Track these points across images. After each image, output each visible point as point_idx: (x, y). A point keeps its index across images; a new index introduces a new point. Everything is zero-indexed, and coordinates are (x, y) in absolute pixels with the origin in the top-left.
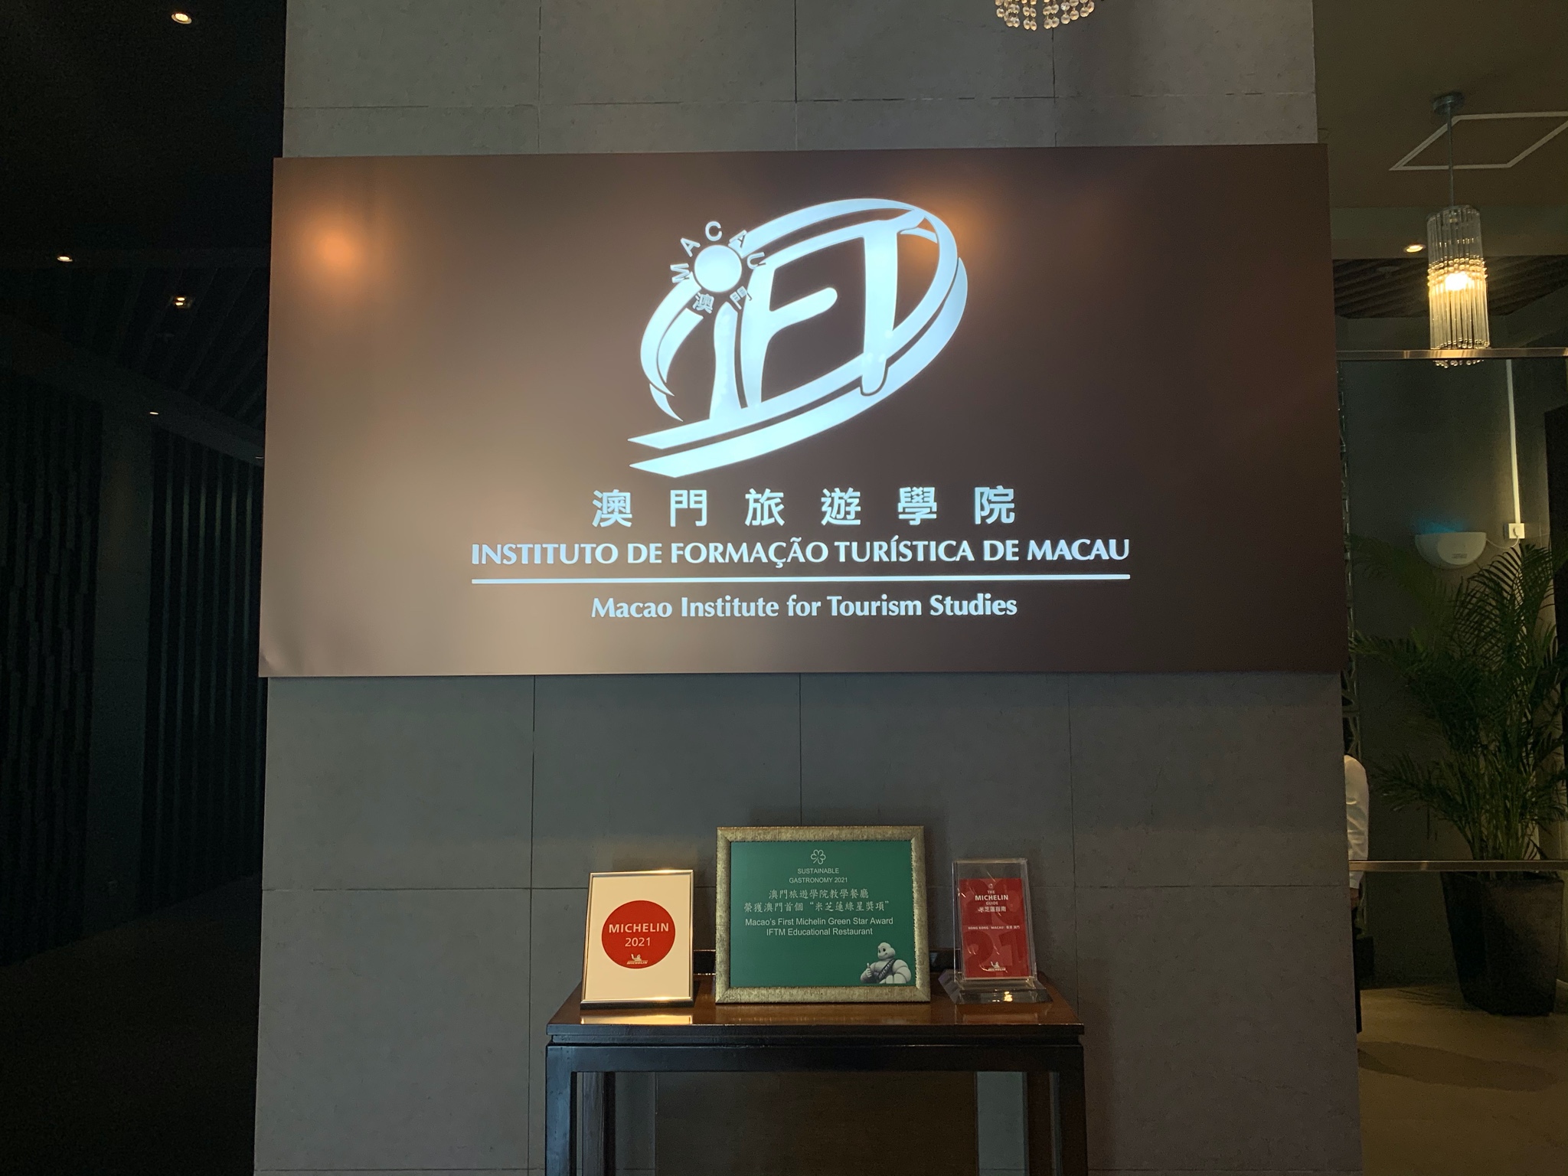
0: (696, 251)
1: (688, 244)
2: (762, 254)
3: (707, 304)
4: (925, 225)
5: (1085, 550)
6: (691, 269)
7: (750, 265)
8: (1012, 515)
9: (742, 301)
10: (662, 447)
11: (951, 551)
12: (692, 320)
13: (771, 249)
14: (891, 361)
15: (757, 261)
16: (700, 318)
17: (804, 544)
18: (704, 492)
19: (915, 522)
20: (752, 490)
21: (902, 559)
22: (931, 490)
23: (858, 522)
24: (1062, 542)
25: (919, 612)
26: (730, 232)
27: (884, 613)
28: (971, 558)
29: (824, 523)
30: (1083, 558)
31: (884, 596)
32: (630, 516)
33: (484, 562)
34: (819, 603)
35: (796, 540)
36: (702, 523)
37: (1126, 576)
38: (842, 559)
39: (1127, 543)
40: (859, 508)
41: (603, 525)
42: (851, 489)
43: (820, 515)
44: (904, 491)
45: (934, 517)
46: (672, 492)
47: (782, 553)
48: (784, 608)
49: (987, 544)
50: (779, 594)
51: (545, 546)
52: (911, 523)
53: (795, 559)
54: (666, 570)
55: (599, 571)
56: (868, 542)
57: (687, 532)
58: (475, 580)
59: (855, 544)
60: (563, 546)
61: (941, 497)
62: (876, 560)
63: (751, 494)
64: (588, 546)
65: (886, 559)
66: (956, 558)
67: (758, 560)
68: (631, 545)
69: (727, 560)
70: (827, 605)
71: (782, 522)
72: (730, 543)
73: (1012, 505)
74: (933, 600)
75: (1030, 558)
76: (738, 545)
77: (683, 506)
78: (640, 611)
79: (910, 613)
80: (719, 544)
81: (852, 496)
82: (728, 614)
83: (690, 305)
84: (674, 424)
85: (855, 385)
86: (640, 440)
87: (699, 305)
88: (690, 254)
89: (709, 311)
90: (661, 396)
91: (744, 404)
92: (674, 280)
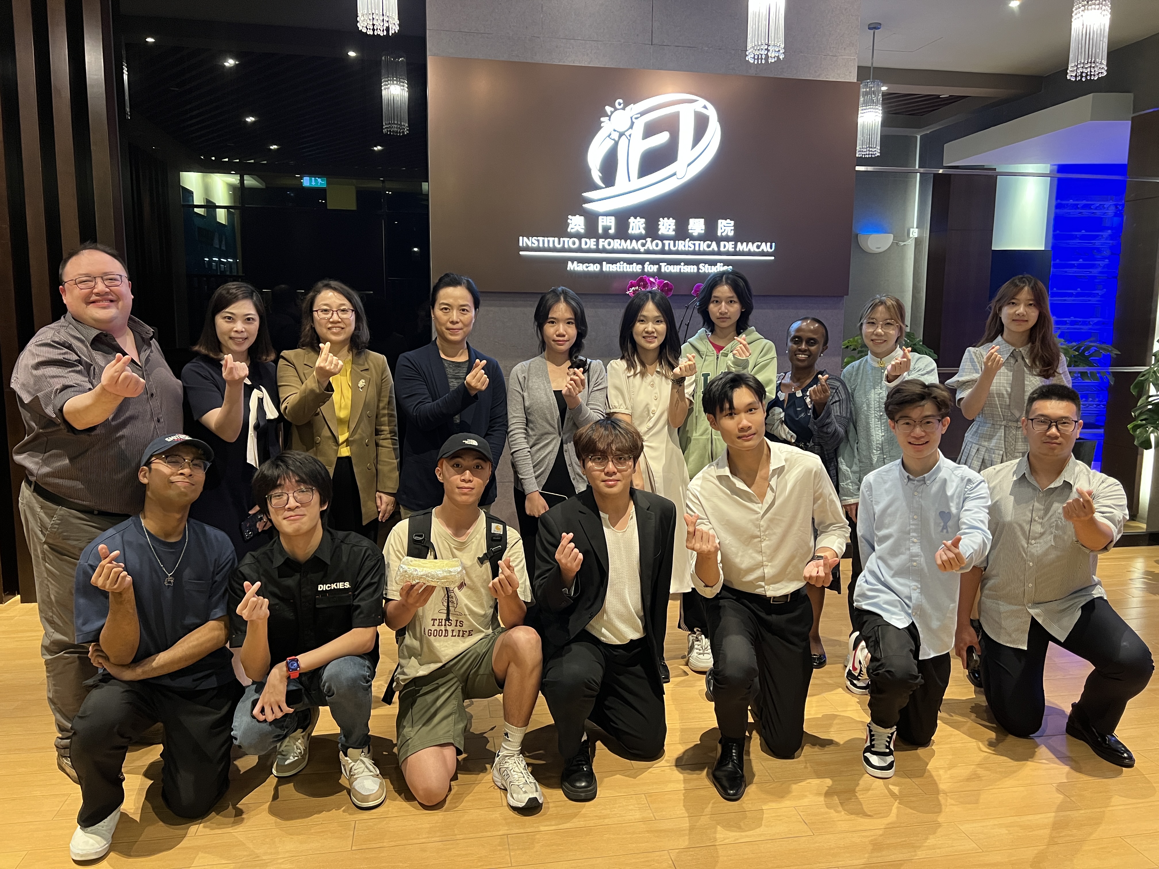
0: (612, 113)
1: (608, 109)
2: (639, 115)
3: (616, 136)
4: (705, 107)
5: (758, 247)
6: (610, 120)
7: (634, 120)
8: (733, 232)
9: (630, 136)
10: (596, 198)
11: (709, 246)
12: (610, 143)
13: (642, 114)
14: (689, 165)
15: (636, 118)
16: (613, 142)
17: (652, 242)
18: (613, 218)
19: (695, 234)
20: (632, 218)
21: (690, 249)
22: (702, 221)
23: (674, 233)
24: (750, 244)
25: (696, 271)
26: (626, 105)
27: (682, 271)
28: (716, 249)
29: (660, 233)
30: (757, 250)
31: (682, 264)
32: (583, 227)
33: (524, 245)
34: (657, 266)
35: (649, 240)
36: (612, 231)
37: (773, 258)
38: (667, 248)
39: (774, 244)
40: (674, 227)
41: (572, 231)
42: (671, 219)
43: (659, 230)
44: (691, 221)
45: (703, 232)
46: (600, 218)
47: (643, 245)
48: (643, 268)
49: (722, 243)
50: (642, 262)
51: (549, 238)
52: (694, 234)
53: (648, 247)
54: (597, 251)
55: (570, 250)
56: (677, 242)
57: (606, 235)
58: (521, 253)
59: (672, 242)
60: (556, 239)
61: (706, 224)
62: (680, 249)
63: (632, 220)
64: (566, 240)
65: (683, 249)
66: (711, 249)
67: (633, 247)
68: (583, 240)
69: (621, 247)
70: (660, 267)
71: (644, 232)
72: (623, 240)
73: (733, 228)
74: (701, 266)
75: (738, 250)
76: (626, 241)
77: (604, 224)
78: (587, 267)
79: (692, 271)
80: (619, 241)
81: (672, 222)
82: (621, 270)
83: (609, 136)
84: (601, 188)
85: (675, 174)
86: (587, 195)
87: (612, 137)
88: (609, 114)
89: (617, 139)
90: (596, 176)
91: (629, 181)
92: (602, 125)
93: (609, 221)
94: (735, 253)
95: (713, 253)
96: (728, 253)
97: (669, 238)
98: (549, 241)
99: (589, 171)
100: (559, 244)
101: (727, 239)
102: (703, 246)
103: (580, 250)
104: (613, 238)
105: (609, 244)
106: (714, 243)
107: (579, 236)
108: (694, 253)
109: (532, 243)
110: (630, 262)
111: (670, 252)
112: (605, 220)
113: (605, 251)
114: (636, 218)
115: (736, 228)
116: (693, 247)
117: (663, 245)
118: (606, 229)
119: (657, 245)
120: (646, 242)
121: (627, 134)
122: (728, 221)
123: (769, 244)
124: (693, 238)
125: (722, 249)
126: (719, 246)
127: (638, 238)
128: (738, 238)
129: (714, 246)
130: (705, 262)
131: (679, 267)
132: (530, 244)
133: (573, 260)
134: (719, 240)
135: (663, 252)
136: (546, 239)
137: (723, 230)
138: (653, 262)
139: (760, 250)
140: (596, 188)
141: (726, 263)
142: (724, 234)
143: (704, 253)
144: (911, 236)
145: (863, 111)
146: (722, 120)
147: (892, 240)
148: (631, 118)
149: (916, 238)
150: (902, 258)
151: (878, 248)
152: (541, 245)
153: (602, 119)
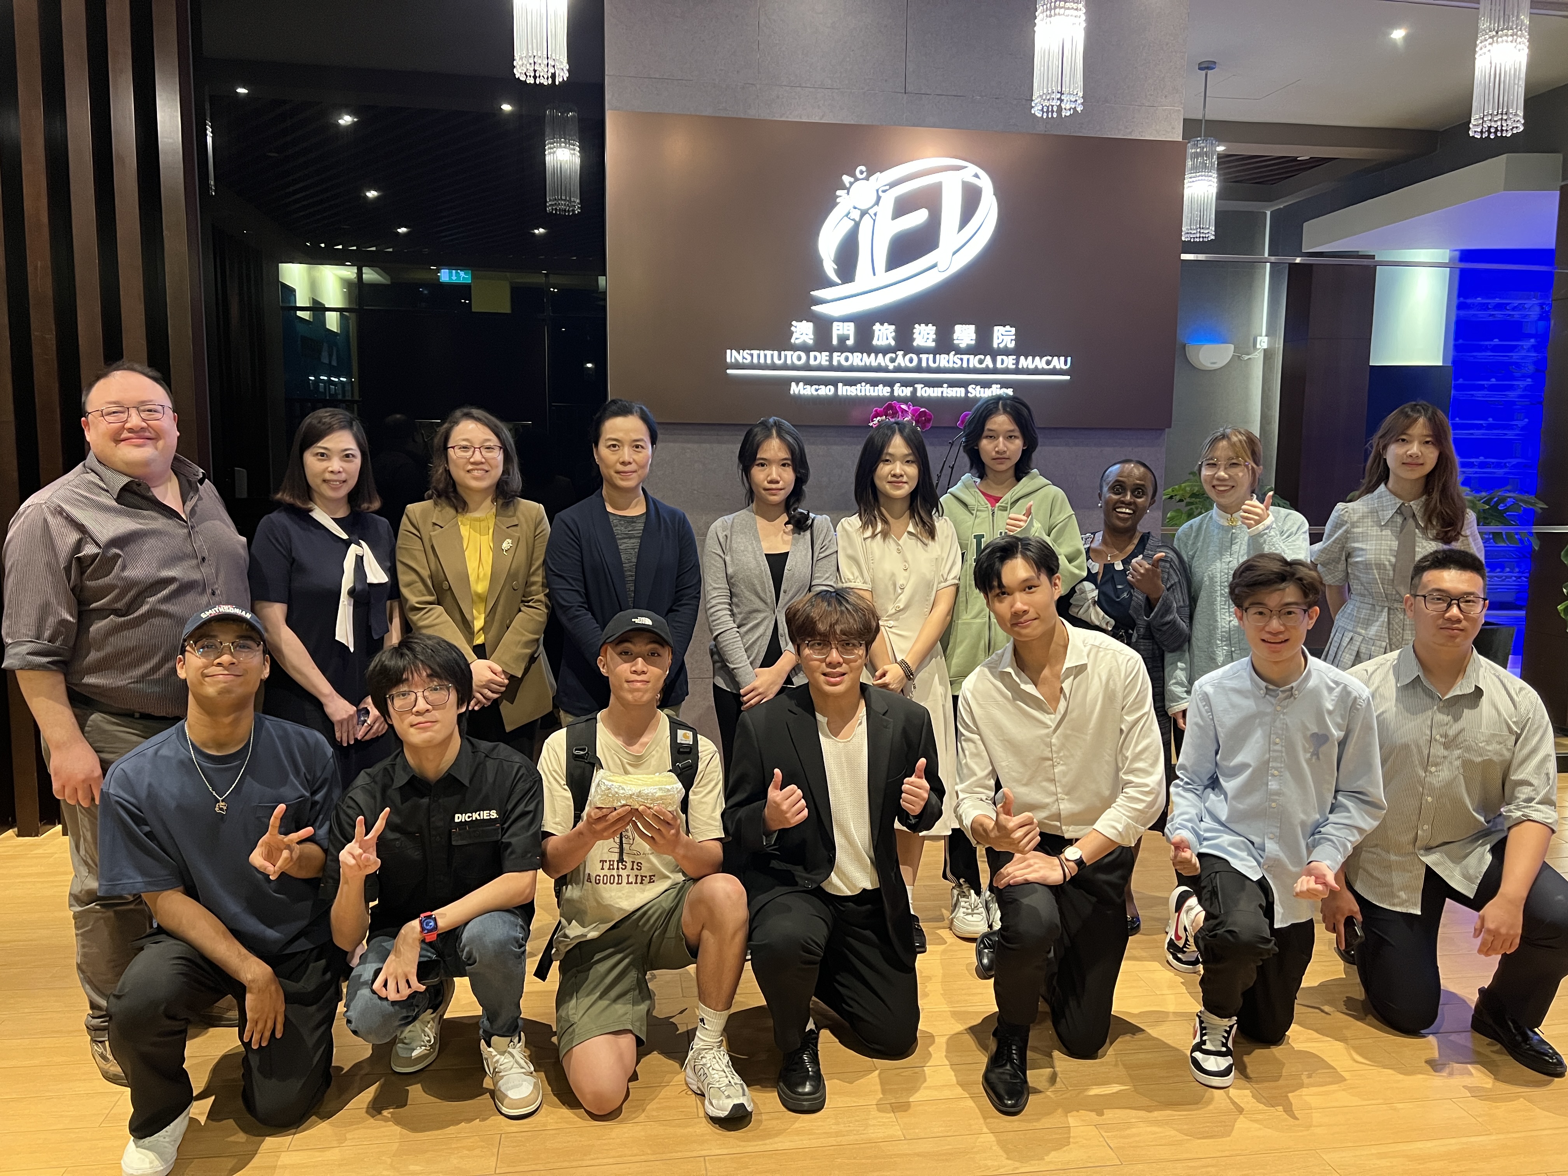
0: (851, 184)
1: (846, 179)
2: (888, 187)
3: (856, 215)
4: (976, 176)
5: (1048, 363)
6: (848, 193)
7: (880, 193)
8: (1013, 342)
9: (875, 214)
10: (829, 298)
11: (981, 362)
12: (848, 225)
13: (892, 185)
14: (954, 253)
15: (884, 191)
16: (853, 223)
17: (904, 356)
18: (852, 325)
19: (963, 345)
20: (878, 324)
21: (955, 366)
22: (972, 328)
23: (933, 344)
24: (1037, 358)
25: (963, 395)
26: (870, 173)
27: (945, 395)
28: (991, 366)
29: (915, 344)
30: (1046, 367)
31: (945, 385)
32: (812, 337)
33: (733, 360)
34: (911, 389)
35: (900, 353)
36: (850, 342)
37: (1068, 378)
38: (924, 364)
39: (1069, 359)
40: (934, 336)
41: (797, 342)
42: (930, 325)
43: (913, 340)
44: (958, 328)
45: (973, 342)
46: (835, 324)
47: (893, 360)
48: (892, 391)
49: (999, 358)
50: (890, 383)
51: (766, 352)
52: (961, 346)
53: (899, 364)
54: (831, 368)
55: (794, 368)
56: (938, 356)
57: (842, 347)
58: (729, 371)
59: (931, 356)
60: (776, 353)
61: (977, 332)
62: (942, 365)
63: (877, 327)
64: (789, 353)
65: (947, 365)
66: (983, 366)
67: (879, 364)
68: (812, 354)
69: (863, 364)
70: (915, 390)
71: (893, 343)
72: (865, 355)
73: (1014, 337)
74: (970, 388)
75: (1020, 366)
76: (869, 356)
77: (840, 332)
78: (817, 390)
79: (958, 395)
80: (859, 354)
81: (931, 329)
82: (863, 394)
83: (847, 215)
84: (838, 285)
85: (935, 266)
86: (817, 294)
87: (852, 216)
88: (848, 185)
89: (857, 219)
90: (830, 268)
91: (874, 274)
92: (838, 200)
93: (846, 328)
94: (1017, 371)
95: (986, 371)
96: (1006, 371)
97: (926, 351)
98: (765, 356)
99: (820, 261)
100: (780, 359)
101: (1006, 352)
102: (974, 361)
103: (807, 367)
104: (852, 350)
105: (847, 359)
106: (988, 357)
107: (806, 349)
108: (961, 371)
109: (744, 358)
110: (874, 383)
111: (929, 370)
112: (841, 328)
113: (840, 368)
114: (882, 324)
115: (1019, 338)
116: (959, 362)
117: (920, 360)
118: (843, 339)
119: (911, 361)
120: (897, 356)
121: (871, 212)
122: (1008, 328)
123: (1062, 359)
124: (959, 351)
125: (999, 365)
126: (994, 361)
127: (885, 351)
128: (1020, 350)
129: (988, 361)
130: (977, 383)
131: (940, 389)
132: (740, 360)
133: (798, 380)
134: (995, 354)
135: (918, 369)
136: (762, 352)
137: (1000, 341)
138: (905, 383)
139: (1051, 367)
140: (832, 284)
141: (1004, 384)
142: (1001, 346)
143: (976, 371)
144: (1258, 346)
145: (1191, 180)
146: (998, 192)
147: (1231, 353)
148: (877, 191)
149: (1265, 350)
150: (1246, 377)
151: (1214, 363)
152: (755, 361)
153: (838, 193)
